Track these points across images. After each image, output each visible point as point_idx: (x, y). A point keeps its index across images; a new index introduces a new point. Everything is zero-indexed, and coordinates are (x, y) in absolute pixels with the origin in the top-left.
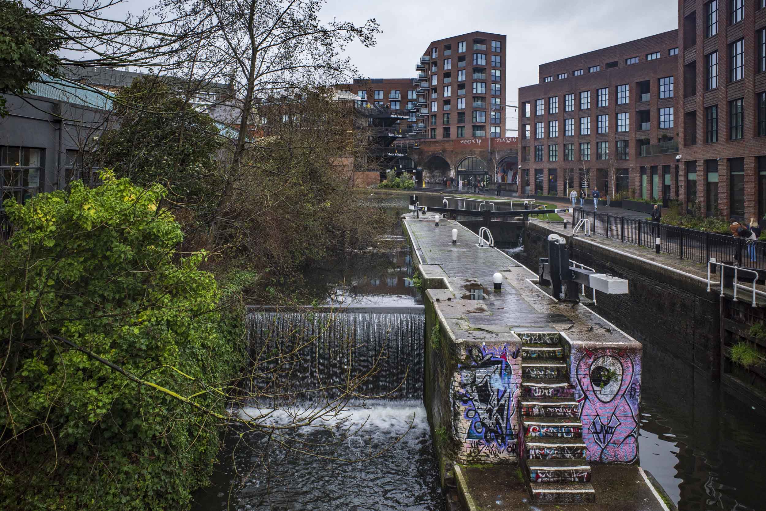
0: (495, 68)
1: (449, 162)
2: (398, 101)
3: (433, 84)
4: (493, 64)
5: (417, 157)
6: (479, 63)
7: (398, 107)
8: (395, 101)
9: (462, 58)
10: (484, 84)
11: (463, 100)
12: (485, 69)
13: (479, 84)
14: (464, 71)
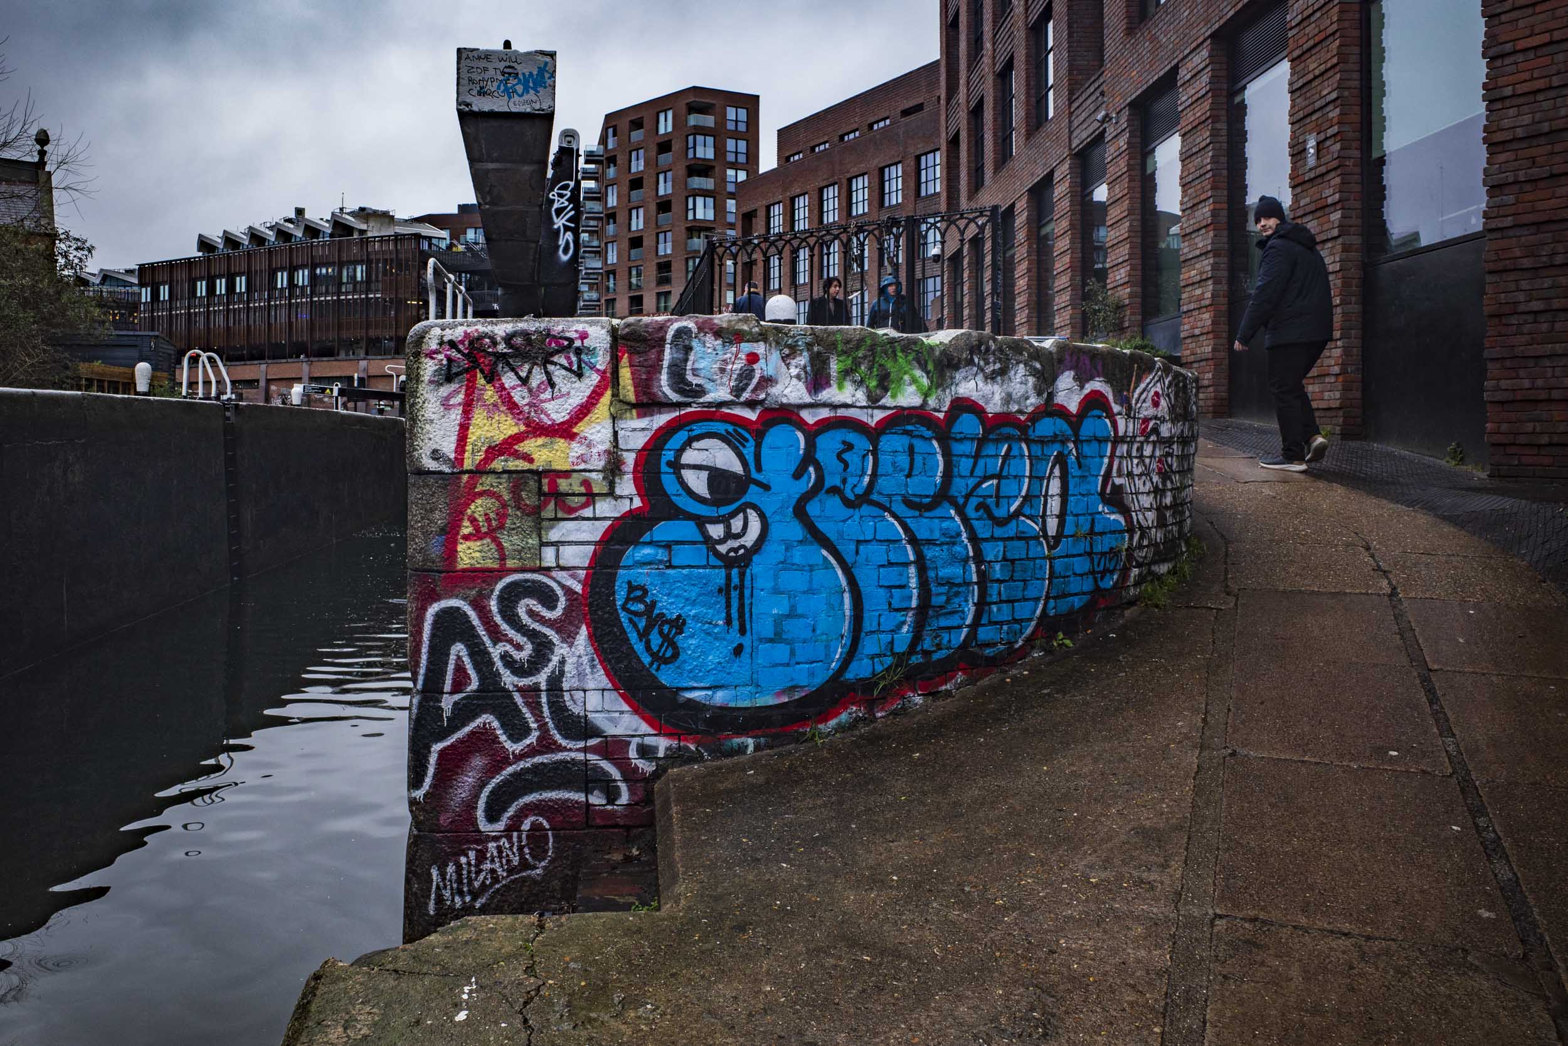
0: (735, 166)
3: (610, 205)
4: (731, 158)
6: (700, 153)
9: (664, 146)
10: (711, 200)
11: (669, 235)
12: (713, 167)
13: (700, 201)
14: (669, 174)
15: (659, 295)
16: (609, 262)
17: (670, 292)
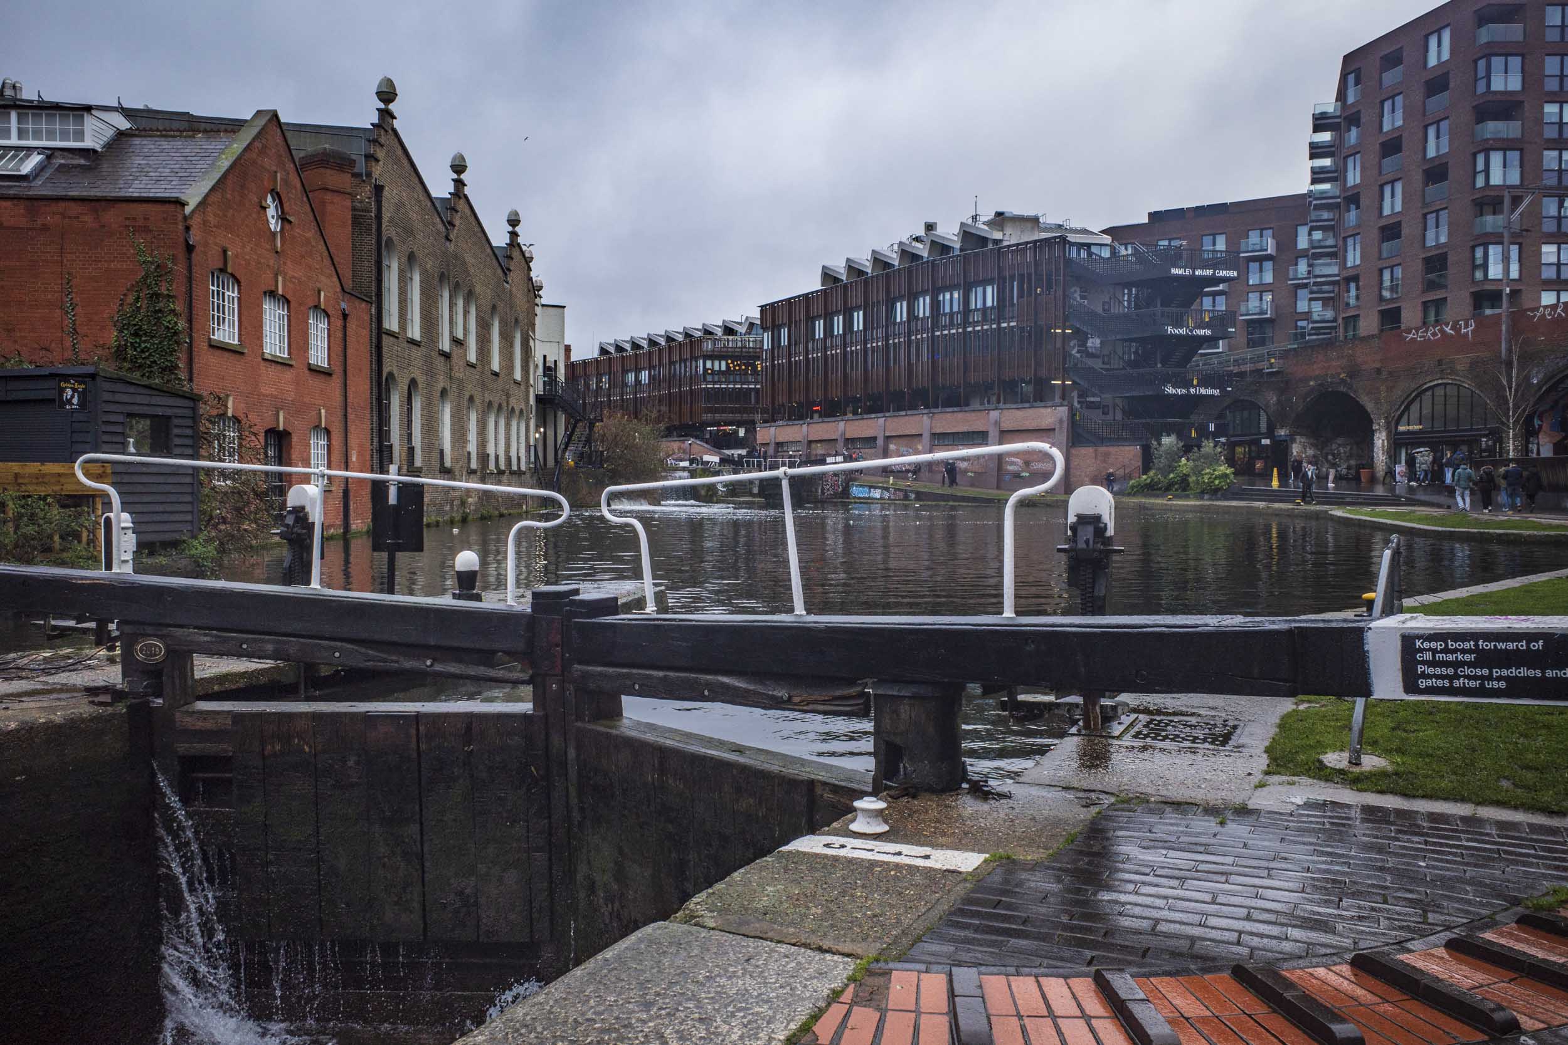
0: (1559, 97)
1: (1369, 406)
2: (1269, 258)
3: (1349, 183)
4: (1552, 85)
5: (1274, 400)
6: (1497, 84)
7: (1268, 278)
8: (1261, 260)
9: (1437, 84)
10: (1517, 154)
11: (1444, 215)
12: (1521, 103)
13: (1496, 158)
14: (1444, 125)
15: (1425, 304)
16: (1349, 264)
17: (1445, 299)
